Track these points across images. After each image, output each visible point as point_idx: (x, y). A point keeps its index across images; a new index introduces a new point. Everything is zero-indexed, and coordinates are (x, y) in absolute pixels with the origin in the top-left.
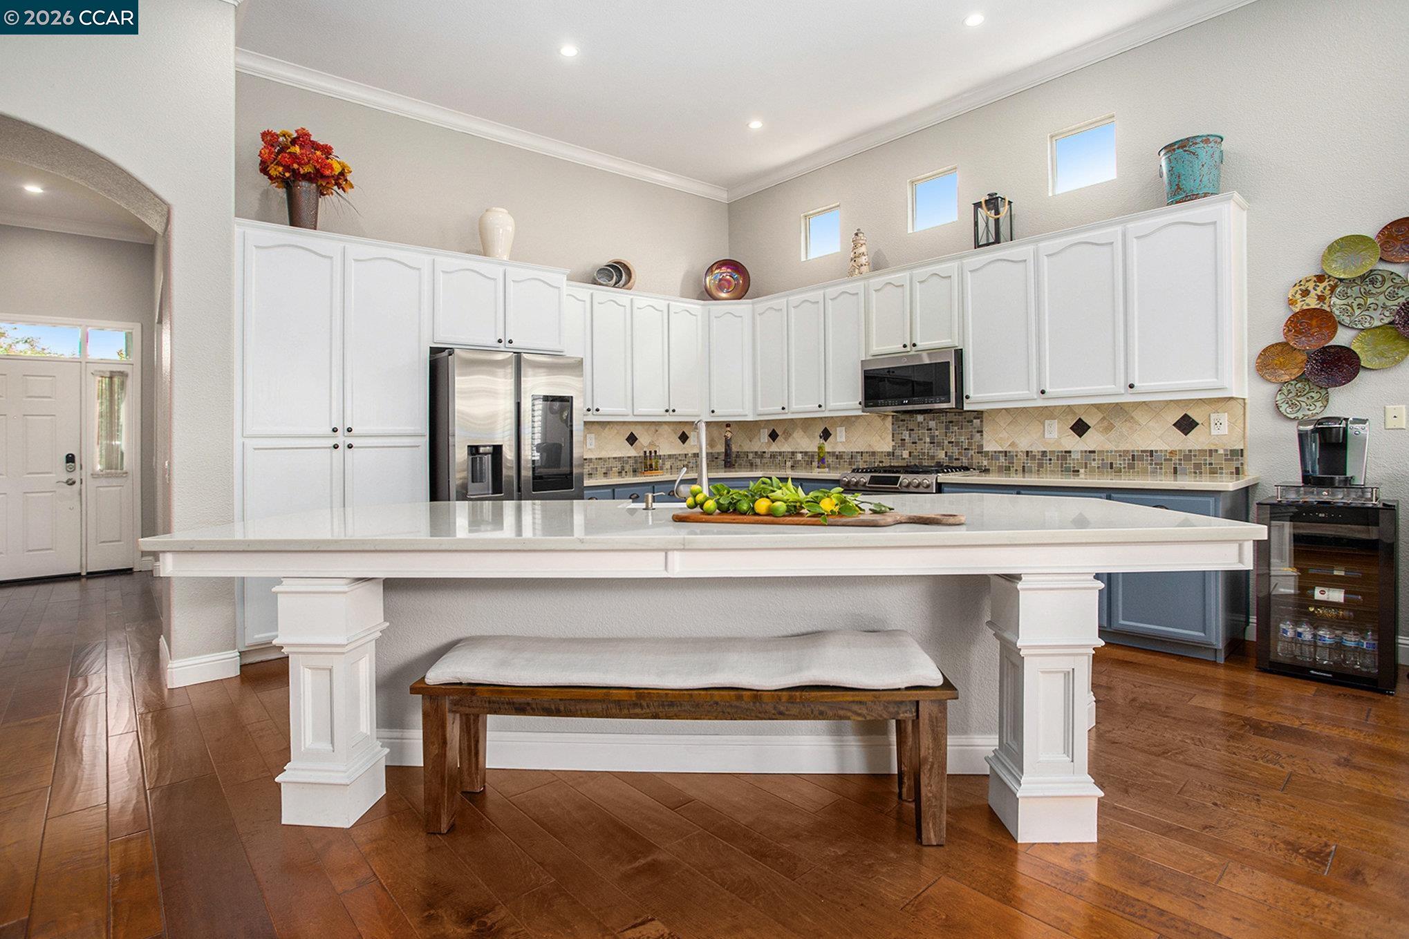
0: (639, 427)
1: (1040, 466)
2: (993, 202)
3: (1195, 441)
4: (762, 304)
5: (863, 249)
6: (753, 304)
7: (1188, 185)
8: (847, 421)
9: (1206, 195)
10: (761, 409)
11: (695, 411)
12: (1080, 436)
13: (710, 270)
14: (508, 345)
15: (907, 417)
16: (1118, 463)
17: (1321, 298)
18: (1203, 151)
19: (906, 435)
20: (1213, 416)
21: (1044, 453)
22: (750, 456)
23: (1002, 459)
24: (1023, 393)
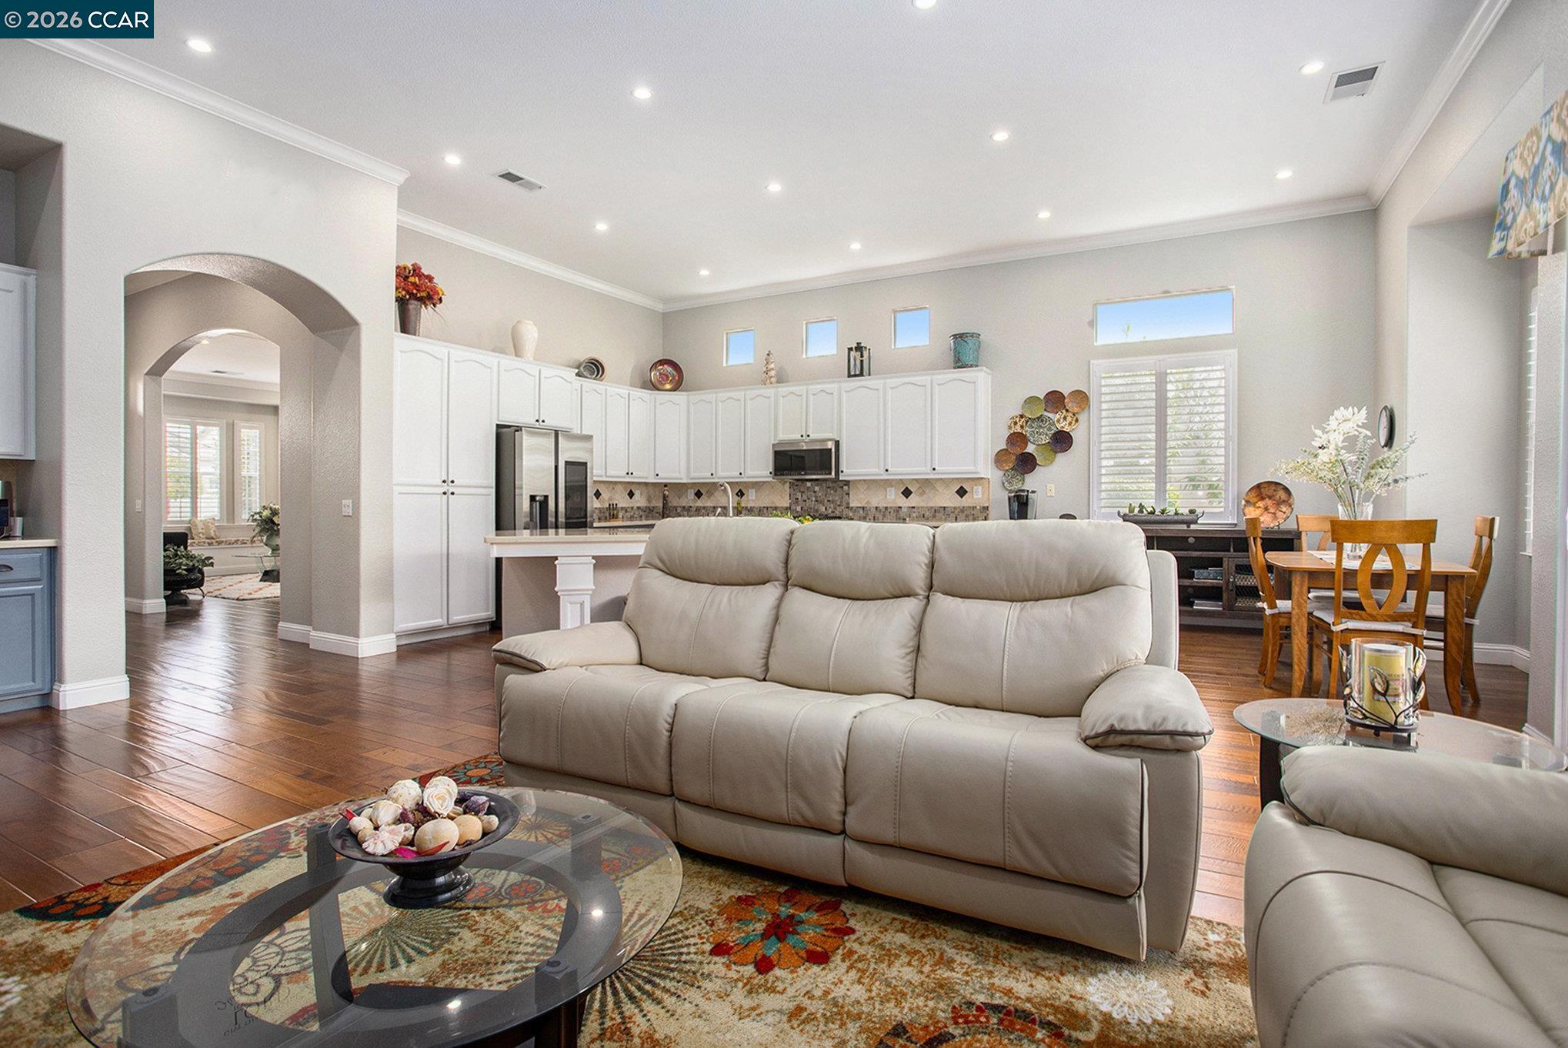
0: (602, 485)
1: (884, 516)
2: (859, 348)
3: (966, 501)
4: (695, 396)
5: (772, 366)
6: (688, 395)
7: (965, 359)
8: (757, 485)
9: (971, 366)
10: (693, 475)
11: (645, 474)
12: (907, 498)
13: (654, 366)
14: (542, 423)
15: (799, 483)
16: (927, 514)
17: (1022, 427)
18: (971, 342)
19: (799, 495)
20: (975, 488)
21: (886, 508)
22: (679, 510)
23: (861, 512)
24: (875, 470)
